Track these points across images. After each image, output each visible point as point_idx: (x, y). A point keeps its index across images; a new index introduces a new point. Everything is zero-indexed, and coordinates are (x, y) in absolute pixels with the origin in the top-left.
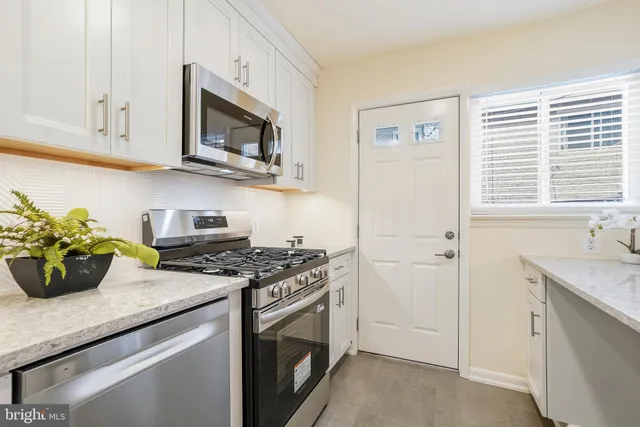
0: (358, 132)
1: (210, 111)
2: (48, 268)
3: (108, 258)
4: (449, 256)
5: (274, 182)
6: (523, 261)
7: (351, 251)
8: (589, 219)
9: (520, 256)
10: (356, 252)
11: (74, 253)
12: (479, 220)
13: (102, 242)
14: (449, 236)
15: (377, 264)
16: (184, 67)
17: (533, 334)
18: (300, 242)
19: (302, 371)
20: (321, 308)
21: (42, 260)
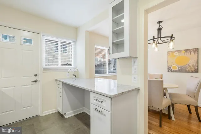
4: (36, 81)
6: (56, 80)
8: (68, 70)
9: (55, 79)
12: (45, 70)
14: (36, 75)
17: (60, 97)
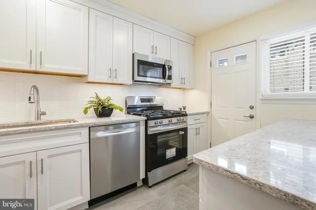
0: (211, 62)
1: (141, 66)
2: (99, 110)
3: (112, 109)
4: (252, 117)
5: (170, 86)
7: (208, 113)
10: (210, 114)
11: (105, 107)
12: (266, 100)
13: (112, 105)
14: (252, 108)
15: (219, 119)
16: (133, 54)
18: (184, 109)
19: (171, 153)
20: (181, 133)
21: (98, 108)
